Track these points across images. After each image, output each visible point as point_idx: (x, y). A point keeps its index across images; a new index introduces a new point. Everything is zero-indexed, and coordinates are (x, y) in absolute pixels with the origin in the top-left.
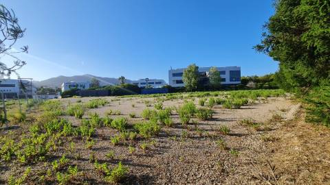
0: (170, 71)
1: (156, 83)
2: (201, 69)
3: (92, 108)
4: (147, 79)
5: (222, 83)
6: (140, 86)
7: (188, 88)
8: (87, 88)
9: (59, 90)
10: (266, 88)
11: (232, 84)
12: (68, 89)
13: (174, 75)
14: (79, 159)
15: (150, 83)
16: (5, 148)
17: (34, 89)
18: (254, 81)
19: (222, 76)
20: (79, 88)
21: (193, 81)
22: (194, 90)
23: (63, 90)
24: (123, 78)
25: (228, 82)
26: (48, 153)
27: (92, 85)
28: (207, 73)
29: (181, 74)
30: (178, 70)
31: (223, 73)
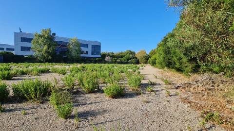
10: (118, 63)
13: (24, 40)
18: (110, 57)
25: (90, 55)
31: (86, 46)
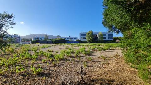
0: (80, 33)
1: (74, 39)
2: (95, 33)
3: (42, 48)
4: (70, 37)
5: (104, 40)
6: (66, 39)
7: (88, 41)
8: (43, 39)
9: (31, 40)
11: (109, 40)
12: (35, 40)
13: (82, 35)
14: (27, 66)
15: (71, 39)
16: (2, 62)
17: (20, 39)
18: (119, 39)
19: (104, 37)
20: (40, 39)
21: (90, 38)
22: (90, 43)
23: (33, 40)
24: (59, 36)
25: (107, 39)
26: (17, 64)
27: (45, 39)
28: (97, 35)
29: (85, 35)
30: (84, 33)
31: (105, 35)
